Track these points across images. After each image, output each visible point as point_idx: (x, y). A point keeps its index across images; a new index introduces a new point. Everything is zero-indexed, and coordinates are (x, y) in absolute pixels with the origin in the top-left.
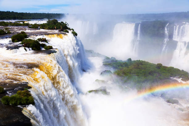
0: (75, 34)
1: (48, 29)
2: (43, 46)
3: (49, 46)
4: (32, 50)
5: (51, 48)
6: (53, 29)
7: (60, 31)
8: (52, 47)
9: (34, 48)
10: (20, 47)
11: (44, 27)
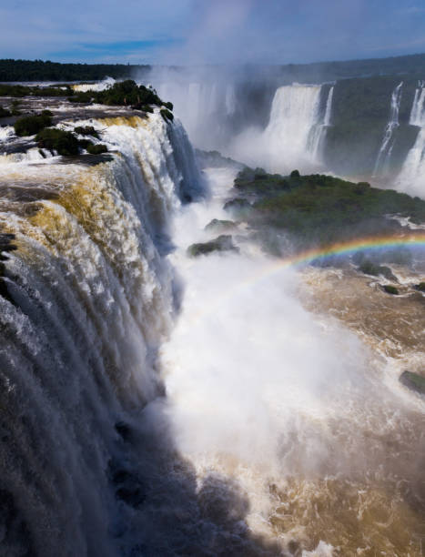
0: (167, 116)
1: (110, 105)
2: (86, 144)
3: (100, 146)
4: (59, 153)
5: (104, 149)
6: (120, 103)
7: (133, 108)
8: (105, 147)
9: (64, 151)
10: (31, 147)
11: (101, 99)
